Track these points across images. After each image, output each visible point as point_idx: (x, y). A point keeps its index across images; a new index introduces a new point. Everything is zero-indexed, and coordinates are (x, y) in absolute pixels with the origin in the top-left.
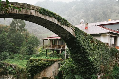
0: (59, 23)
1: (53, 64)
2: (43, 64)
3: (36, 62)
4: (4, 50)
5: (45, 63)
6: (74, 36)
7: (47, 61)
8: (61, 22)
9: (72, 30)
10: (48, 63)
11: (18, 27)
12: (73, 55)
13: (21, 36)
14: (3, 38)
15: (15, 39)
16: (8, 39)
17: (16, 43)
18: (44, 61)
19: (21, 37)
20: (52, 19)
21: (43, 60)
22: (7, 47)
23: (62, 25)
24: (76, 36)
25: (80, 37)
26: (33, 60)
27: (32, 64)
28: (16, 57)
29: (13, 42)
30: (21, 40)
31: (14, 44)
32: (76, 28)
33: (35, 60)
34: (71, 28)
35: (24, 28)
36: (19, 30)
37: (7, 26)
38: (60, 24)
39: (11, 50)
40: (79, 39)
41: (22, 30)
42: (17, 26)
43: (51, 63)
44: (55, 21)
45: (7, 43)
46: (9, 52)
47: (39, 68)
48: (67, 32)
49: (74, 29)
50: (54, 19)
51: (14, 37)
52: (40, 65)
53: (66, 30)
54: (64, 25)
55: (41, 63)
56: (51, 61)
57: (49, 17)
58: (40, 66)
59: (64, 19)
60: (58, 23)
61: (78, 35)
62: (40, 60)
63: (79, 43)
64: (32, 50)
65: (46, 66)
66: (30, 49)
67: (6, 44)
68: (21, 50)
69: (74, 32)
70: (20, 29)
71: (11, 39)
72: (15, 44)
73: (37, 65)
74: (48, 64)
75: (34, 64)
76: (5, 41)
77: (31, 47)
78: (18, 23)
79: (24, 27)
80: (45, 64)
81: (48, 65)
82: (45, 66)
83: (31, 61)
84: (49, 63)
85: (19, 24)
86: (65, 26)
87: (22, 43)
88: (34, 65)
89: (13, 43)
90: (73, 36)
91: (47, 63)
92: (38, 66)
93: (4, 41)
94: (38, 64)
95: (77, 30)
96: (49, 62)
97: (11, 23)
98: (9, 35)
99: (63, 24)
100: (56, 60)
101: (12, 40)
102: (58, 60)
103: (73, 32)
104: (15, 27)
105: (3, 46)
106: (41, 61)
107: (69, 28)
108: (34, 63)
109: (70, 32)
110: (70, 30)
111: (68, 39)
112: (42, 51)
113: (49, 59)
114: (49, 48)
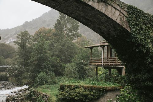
1: (103, 96)
2: (82, 95)
3: (71, 90)
4: (43, 69)
5: (86, 93)
6: (125, 27)
7: (92, 89)
9: (117, 13)
10: (92, 93)
11: (66, 30)
13: (70, 45)
14: (41, 50)
15: (61, 51)
16: (51, 50)
17: (62, 57)
18: (85, 88)
19: (71, 48)
21: (83, 87)
22: (47, 64)
24: (131, 28)
25: (142, 29)
26: (66, 85)
28: (59, 81)
29: (57, 56)
30: (71, 53)
31: (59, 59)
32: (129, 7)
33: (69, 87)
34: (116, 9)
35: (77, 31)
36: (68, 35)
37: (50, 29)
39: (53, 69)
40: (138, 36)
41: (73, 35)
42: (65, 29)
43: (100, 94)
45: (47, 57)
46: (49, 73)
48: (104, 17)
49: (126, 9)
51: (60, 47)
52: (77, 96)
53: (101, 13)
55: (79, 93)
56: (99, 90)
58: (76, 98)
61: (137, 25)
62: (78, 87)
63: (139, 45)
64: (85, 70)
65: (88, 99)
66: (82, 68)
67: (45, 60)
68: (66, 70)
69: (125, 19)
70: (70, 34)
71: (55, 51)
72: (61, 60)
73: (70, 96)
74: (93, 95)
75: (66, 95)
76: (44, 54)
77: (83, 64)
78: (68, 24)
79: (77, 30)
80: (86, 96)
82: (86, 99)
83: (62, 88)
84: (95, 93)
85: (69, 26)
87: (72, 57)
88: (65, 96)
89: (58, 58)
90: (122, 27)
91: (91, 94)
92: (73, 100)
93: (42, 55)
95: (133, 14)
96: (95, 91)
97: (55, 24)
98: (53, 44)
100: (110, 88)
101: (57, 53)
102: (114, 87)
103: (121, 19)
104: (61, 30)
105: (41, 62)
106: (78, 89)
107: (110, 8)
108: (67, 92)
109: (114, 19)
110: (113, 12)
111: (115, 36)
112: (103, 71)
113: (96, 86)
114: (101, 64)
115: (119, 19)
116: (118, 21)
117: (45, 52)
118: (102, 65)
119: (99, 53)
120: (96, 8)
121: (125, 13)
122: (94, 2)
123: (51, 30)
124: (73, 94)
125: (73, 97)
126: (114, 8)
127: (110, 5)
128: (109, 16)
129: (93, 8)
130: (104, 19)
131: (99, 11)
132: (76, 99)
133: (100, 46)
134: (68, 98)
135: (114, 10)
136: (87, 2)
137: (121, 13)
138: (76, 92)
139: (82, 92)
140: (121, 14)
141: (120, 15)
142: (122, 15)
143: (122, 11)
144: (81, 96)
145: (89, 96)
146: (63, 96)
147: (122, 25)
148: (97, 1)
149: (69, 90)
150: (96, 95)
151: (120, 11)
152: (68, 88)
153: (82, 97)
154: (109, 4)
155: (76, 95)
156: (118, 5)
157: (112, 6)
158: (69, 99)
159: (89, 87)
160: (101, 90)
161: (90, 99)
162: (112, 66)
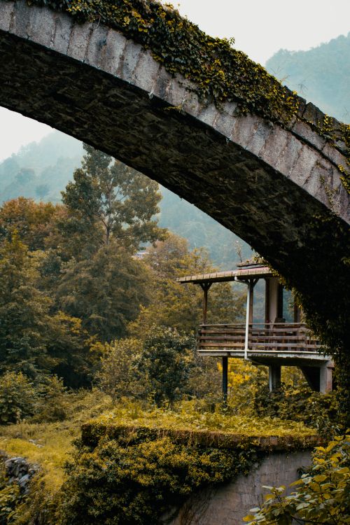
0: (172, 83)
1: (246, 471)
2: (168, 467)
3: (122, 444)
4: (14, 361)
5: (182, 458)
6: (336, 209)
7: (204, 443)
8: (192, 72)
9: (310, 158)
10: (205, 460)
11: (109, 212)
13: (123, 271)
14: (11, 286)
15: (88, 291)
16: (49, 288)
17: (93, 316)
18: (180, 440)
19: (127, 280)
20: (94, 40)
21: (170, 434)
22: (33, 341)
23: (206, 107)
26: (103, 428)
27: (87, 464)
28: (79, 409)
29: (73, 311)
30: (127, 300)
31: (77, 321)
33: (117, 433)
34: (305, 142)
35: (153, 218)
36: (117, 230)
37: (49, 206)
38: (180, 96)
39: (55, 361)
41: (137, 232)
42: (105, 208)
43: (235, 463)
44: (131, 60)
45: (32, 313)
46: (39, 377)
47: (139, 497)
48: (261, 172)
49: (342, 145)
50: (118, 43)
51: (83, 276)
52: (145, 471)
53: (249, 155)
54: (230, 109)
55: (154, 459)
56: (232, 448)
57: (66, 26)
58: (144, 480)
60: (162, 85)
62: (153, 436)
65: (189, 483)
66: (166, 358)
67: (25, 325)
68: (105, 366)
69: (337, 180)
70: (125, 226)
71: (65, 293)
72: (87, 325)
73: (121, 472)
74: (208, 469)
75: (105, 468)
76: (21, 302)
77: (170, 345)
78: (116, 189)
79: (153, 213)
80: (181, 471)
82: (181, 482)
83: (90, 438)
84: (215, 459)
85: (120, 196)
86: (238, 115)
88: (100, 469)
89: (74, 319)
90: (324, 210)
91: (199, 465)
93: (13, 305)
94: (129, 462)
96: (215, 452)
97: (68, 189)
98: (56, 266)
99: (214, 95)
100: (274, 442)
101: (71, 299)
102: (291, 439)
103: (322, 180)
104: (92, 210)
105: (8, 333)
106: (153, 444)
107: (281, 137)
108: (107, 454)
109: (298, 179)
110: (294, 155)
111: (300, 244)
113: (220, 432)
114: (243, 348)
116: (312, 189)
117: (27, 296)
118: (246, 350)
119: (232, 303)
120: (231, 138)
121: (338, 158)
122: (221, 112)
123: (50, 210)
124: (131, 463)
125: (129, 474)
126: (299, 138)
127: (283, 126)
128: (280, 167)
129: (218, 137)
130: (260, 178)
131: (239, 148)
132: (142, 481)
133: (239, 277)
134: (110, 479)
135: (296, 144)
136: (194, 114)
137: (324, 157)
138: (142, 456)
139: (167, 455)
140: (324, 162)
141: (317, 163)
142: (328, 166)
143: (326, 151)
144: (161, 470)
145: (194, 472)
146: (91, 470)
147: (325, 202)
148: (235, 112)
149: (115, 447)
150: (219, 470)
151: (320, 152)
152: (111, 438)
153: (167, 477)
154: (279, 124)
155: (141, 467)
156: (313, 128)
157: (289, 131)
158: (114, 482)
159: (196, 435)
160: (239, 450)
161: (198, 484)
162: (285, 356)
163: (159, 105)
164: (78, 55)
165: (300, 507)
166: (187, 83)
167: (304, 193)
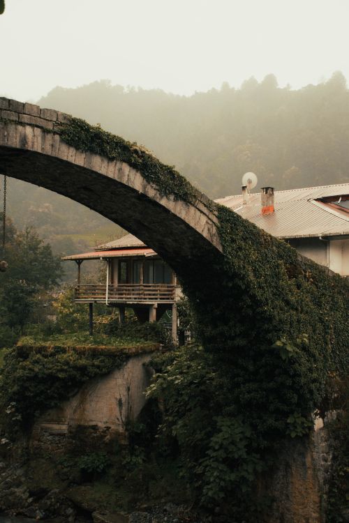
0: (149, 187)
1: (119, 367)
2: (76, 368)
3: (45, 356)
5: (83, 362)
6: (214, 244)
7: (95, 354)
8: (157, 181)
9: (204, 219)
10: (96, 362)
12: (209, 331)
18: (81, 353)
20: (117, 168)
21: (74, 349)
23: (162, 197)
24: (223, 246)
25: (240, 248)
26: (31, 348)
27: (24, 368)
32: (223, 210)
33: (40, 350)
34: (201, 212)
38: (151, 193)
40: (236, 260)
43: (113, 363)
44: (132, 177)
47: (57, 384)
48: (183, 226)
49: (216, 213)
50: (126, 168)
52: (62, 370)
53: (180, 219)
54: (172, 197)
55: (67, 363)
56: (112, 355)
57: (106, 162)
59: (170, 171)
60: (144, 187)
61: (233, 241)
62: (64, 351)
63: (236, 275)
65: (87, 375)
69: (214, 230)
73: (47, 372)
74: (98, 367)
75: (36, 370)
77: (22, 291)
80: (83, 369)
81: (96, 374)
82: (83, 375)
83: (23, 353)
84: (102, 361)
86: (175, 200)
88: (33, 371)
90: (209, 244)
91: (93, 365)
92: (52, 378)
94: (51, 366)
95: (228, 221)
96: (102, 358)
99: (165, 190)
100: (134, 350)
102: (142, 349)
103: (209, 230)
106: (65, 356)
107: (192, 209)
108: (37, 362)
109: (199, 230)
110: (198, 218)
111: (190, 257)
112: (71, 307)
113: (104, 347)
114: (105, 298)
115: (206, 230)
116: (205, 234)
118: (107, 299)
120: (173, 211)
121: (215, 220)
122: (168, 199)
125: (52, 373)
126: (199, 210)
127: (193, 205)
128: (192, 225)
129: (166, 211)
130: (182, 228)
131: (176, 216)
132: (60, 376)
133: (103, 258)
134: (40, 376)
135: (198, 213)
136: (158, 200)
137: (210, 219)
138: (59, 362)
139: (74, 361)
140: (209, 221)
141: (207, 222)
142: (211, 223)
143: (210, 217)
144: (71, 369)
145: (90, 369)
146: (26, 372)
147: (210, 240)
148: (174, 199)
149: (41, 358)
150: (104, 367)
151: (208, 217)
152: (37, 353)
153: (75, 372)
154: (191, 204)
155: (59, 368)
156: (205, 206)
157: (196, 207)
158: (43, 377)
159: (90, 349)
160: (116, 356)
161: (93, 375)
162: (131, 303)
163: (143, 197)
164: (111, 175)
165: (176, 382)
166: (154, 186)
167: (201, 236)
